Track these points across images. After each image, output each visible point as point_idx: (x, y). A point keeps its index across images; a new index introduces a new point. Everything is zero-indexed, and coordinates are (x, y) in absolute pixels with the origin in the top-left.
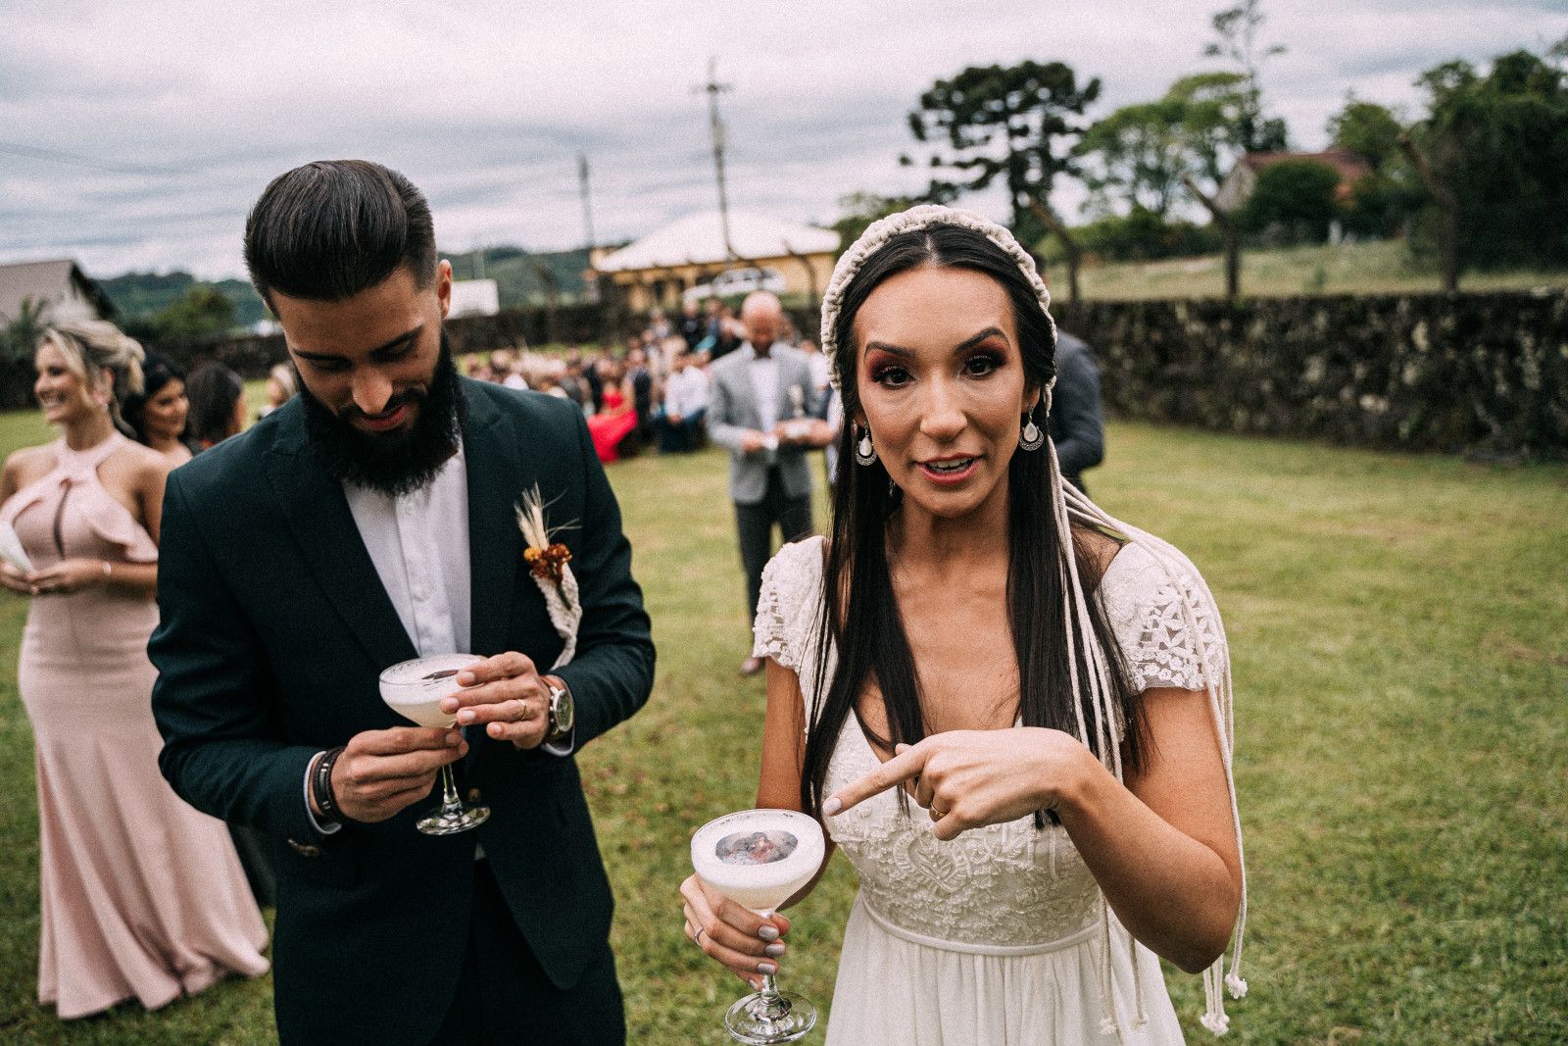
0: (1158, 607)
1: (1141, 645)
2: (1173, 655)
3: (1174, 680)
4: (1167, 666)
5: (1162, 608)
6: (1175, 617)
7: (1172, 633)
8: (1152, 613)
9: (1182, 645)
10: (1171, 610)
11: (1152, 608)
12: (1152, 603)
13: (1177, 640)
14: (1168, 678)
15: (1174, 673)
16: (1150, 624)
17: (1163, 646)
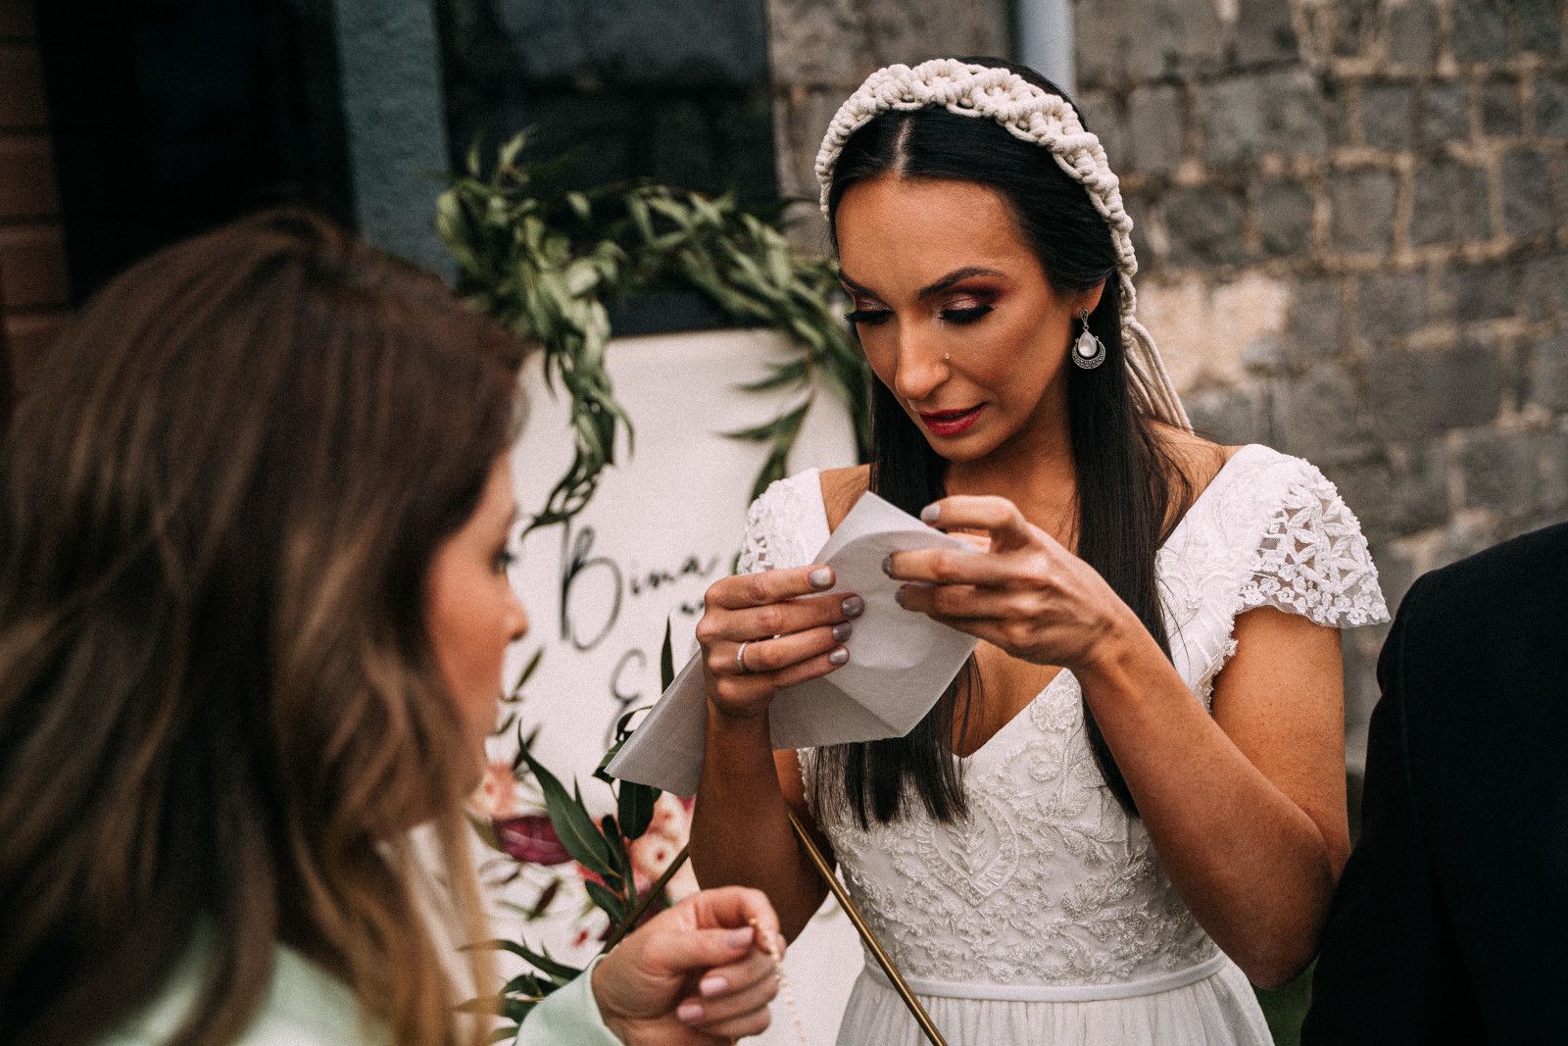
0: (1286, 510)
1: (1261, 553)
2: (1299, 574)
3: (1295, 604)
4: (1290, 585)
5: (1291, 512)
6: (1307, 526)
7: (1300, 546)
8: (1279, 515)
9: (1310, 563)
10: (1300, 518)
11: (1280, 509)
12: (1280, 503)
13: (1304, 555)
14: (1289, 601)
15: (1297, 596)
16: (1274, 528)
17: (1289, 560)
